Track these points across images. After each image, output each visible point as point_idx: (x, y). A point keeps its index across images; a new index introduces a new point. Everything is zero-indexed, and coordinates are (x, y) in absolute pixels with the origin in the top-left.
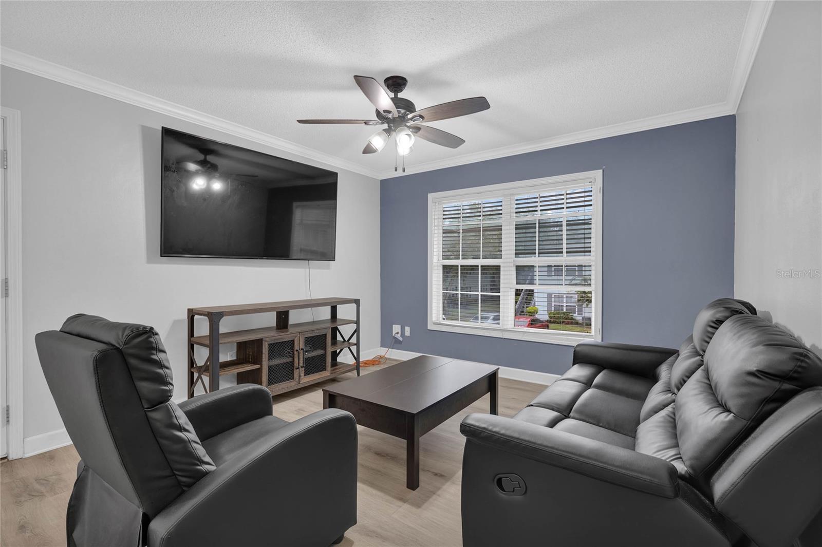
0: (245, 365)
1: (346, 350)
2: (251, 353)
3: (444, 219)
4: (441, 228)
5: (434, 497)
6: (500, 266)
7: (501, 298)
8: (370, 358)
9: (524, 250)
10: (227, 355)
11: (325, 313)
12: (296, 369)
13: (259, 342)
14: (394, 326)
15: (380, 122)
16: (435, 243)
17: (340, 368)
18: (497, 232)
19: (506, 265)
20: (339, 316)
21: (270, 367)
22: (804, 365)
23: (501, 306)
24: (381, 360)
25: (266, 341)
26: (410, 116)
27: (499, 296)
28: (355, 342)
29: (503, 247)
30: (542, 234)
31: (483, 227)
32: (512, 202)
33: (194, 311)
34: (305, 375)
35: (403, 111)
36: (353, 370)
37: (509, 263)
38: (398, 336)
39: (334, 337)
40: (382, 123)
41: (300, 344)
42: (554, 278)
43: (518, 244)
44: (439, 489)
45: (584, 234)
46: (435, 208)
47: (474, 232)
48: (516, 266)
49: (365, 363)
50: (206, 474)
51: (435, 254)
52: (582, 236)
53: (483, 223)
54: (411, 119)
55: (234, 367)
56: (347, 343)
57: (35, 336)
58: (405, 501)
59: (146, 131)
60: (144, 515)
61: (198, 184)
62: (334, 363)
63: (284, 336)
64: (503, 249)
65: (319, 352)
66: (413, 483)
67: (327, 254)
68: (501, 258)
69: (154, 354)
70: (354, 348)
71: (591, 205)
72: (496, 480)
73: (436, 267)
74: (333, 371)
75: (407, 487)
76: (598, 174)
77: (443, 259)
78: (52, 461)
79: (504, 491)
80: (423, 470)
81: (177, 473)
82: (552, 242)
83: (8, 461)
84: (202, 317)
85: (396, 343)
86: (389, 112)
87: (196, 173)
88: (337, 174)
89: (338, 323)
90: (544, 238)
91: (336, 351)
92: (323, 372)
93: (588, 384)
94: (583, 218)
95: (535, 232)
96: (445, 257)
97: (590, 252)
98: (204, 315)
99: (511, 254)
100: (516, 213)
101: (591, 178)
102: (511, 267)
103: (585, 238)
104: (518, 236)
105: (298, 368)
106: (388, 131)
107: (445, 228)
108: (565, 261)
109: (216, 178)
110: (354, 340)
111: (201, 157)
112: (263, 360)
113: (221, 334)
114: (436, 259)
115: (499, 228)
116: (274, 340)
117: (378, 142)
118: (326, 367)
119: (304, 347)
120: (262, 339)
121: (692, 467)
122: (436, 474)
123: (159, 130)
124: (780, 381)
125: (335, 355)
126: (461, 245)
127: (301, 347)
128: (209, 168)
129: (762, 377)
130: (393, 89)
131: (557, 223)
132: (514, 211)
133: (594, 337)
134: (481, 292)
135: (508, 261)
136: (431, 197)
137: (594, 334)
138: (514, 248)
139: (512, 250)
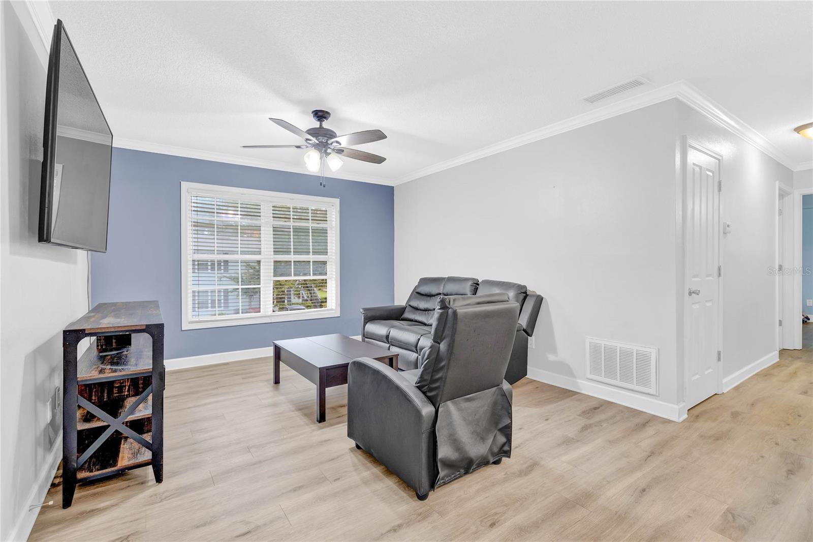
130: (318, 120)
131: (306, 230)
132: (272, 215)
133: (334, 310)
134: (241, 285)
135: (267, 257)
136: (185, 185)
137: (334, 308)
138: (272, 246)
139: (271, 248)
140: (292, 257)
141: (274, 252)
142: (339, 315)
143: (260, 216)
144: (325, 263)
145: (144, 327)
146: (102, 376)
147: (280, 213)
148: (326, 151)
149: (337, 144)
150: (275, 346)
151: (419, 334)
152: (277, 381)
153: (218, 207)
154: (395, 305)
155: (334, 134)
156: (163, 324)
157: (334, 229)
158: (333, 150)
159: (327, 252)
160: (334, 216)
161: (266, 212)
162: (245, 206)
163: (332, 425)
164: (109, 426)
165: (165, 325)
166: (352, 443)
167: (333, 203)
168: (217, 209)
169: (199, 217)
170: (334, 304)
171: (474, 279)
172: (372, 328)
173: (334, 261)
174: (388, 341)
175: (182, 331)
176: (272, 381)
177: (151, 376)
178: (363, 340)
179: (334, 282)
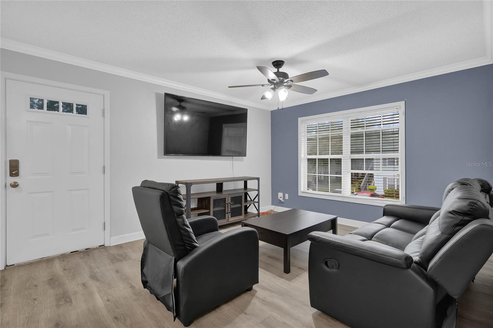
0: (202, 210)
1: (252, 205)
2: (205, 204)
3: (308, 132)
4: (306, 137)
5: (298, 277)
6: (341, 159)
7: (342, 178)
8: (266, 211)
9: (356, 150)
10: (194, 205)
11: (241, 185)
12: (227, 213)
13: (209, 198)
14: (279, 193)
15: (270, 84)
16: (303, 146)
17: (249, 215)
18: (339, 140)
19: (345, 158)
20: (248, 187)
21: (214, 211)
22: (474, 207)
23: (342, 183)
24: (271, 212)
25: (212, 198)
26: (285, 81)
27: (341, 177)
28: (257, 201)
29: (343, 148)
30: (367, 140)
31: (331, 137)
32: (348, 122)
33: (178, 182)
34: (231, 217)
35: (281, 78)
36: (256, 216)
37: (347, 157)
38: (281, 199)
39: (246, 198)
40: (271, 85)
41: (228, 201)
42: (387, 166)
43: (352, 146)
44: (300, 274)
45: (394, 140)
46: (302, 126)
47: (325, 139)
48: (351, 159)
49: (263, 213)
50: (196, 247)
51: (302, 152)
52: (392, 141)
53: (331, 134)
54: (286, 82)
55: (197, 211)
56: (253, 201)
57: (132, 188)
58: (283, 278)
59: (157, 95)
60: (175, 259)
61: (177, 118)
62: (246, 212)
63: (220, 196)
64: (343, 149)
65: (239, 205)
66: (287, 270)
67: (242, 153)
68: (342, 154)
69: (178, 195)
70: (256, 204)
71: (398, 123)
72: (325, 261)
73: (303, 160)
74: (245, 217)
75: (284, 272)
76: (402, 104)
77: (307, 155)
78: (122, 248)
79: (329, 267)
80: (292, 266)
81: (186, 244)
82: (373, 145)
83: (105, 247)
84: (182, 185)
85: (280, 203)
86: (275, 80)
87: (176, 112)
88: (247, 109)
89: (248, 190)
90: (368, 143)
91: (247, 205)
92: (240, 216)
93: (389, 226)
94: (392, 130)
95: (363, 139)
96: (309, 154)
97: (398, 150)
98: (184, 184)
99: (348, 152)
100: (351, 128)
101: (397, 106)
102: (349, 159)
103: (394, 143)
104: (352, 141)
105: (228, 213)
106: (274, 89)
107: (308, 138)
108: (382, 156)
109: (186, 114)
110: (256, 200)
111: (178, 103)
112: (211, 207)
113: (192, 194)
114: (303, 155)
115: (341, 138)
116: (216, 197)
117: (269, 95)
118: (242, 213)
119: (230, 202)
120: (210, 197)
121: (421, 258)
122: (299, 268)
123: (163, 94)
124: (463, 216)
125: (246, 208)
126: (318, 147)
127: (229, 202)
128: (182, 109)
129: (454, 214)
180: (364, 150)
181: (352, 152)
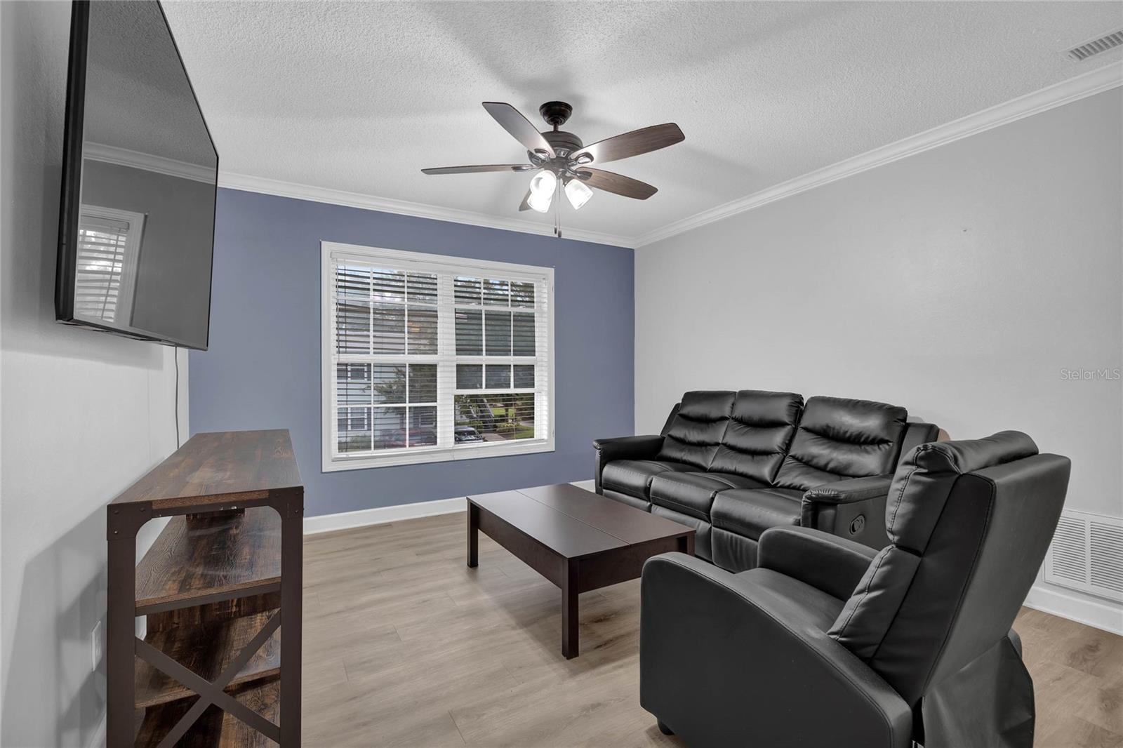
3: (339, 287)
6: (436, 365)
7: (438, 410)
9: (467, 345)
18: (429, 319)
19: (444, 363)
23: (439, 419)
27: (436, 408)
29: (438, 340)
30: (488, 328)
37: (449, 361)
43: (459, 337)
48: (458, 365)
52: (528, 334)
53: (409, 303)
64: (439, 343)
68: (436, 354)
77: (338, 353)
82: (498, 338)
90: (490, 333)
95: (481, 325)
96: (342, 350)
99: (451, 350)
100: (456, 297)
102: (452, 366)
104: (458, 327)
107: (342, 302)
108: (514, 360)
115: (433, 315)
126: (371, 331)
130: (552, 120)
131: (504, 318)
132: (453, 294)
133: (546, 441)
134: (409, 402)
135: (446, 358)
136: (327, 247)
137: (545, 437)
138: (454, 342)
139: (452, 345)
140: (484, 359)
141: (457, 350)
142: (554, 450)
143: (436, 295)
144: (531, 367)
145: (265, 495)
146: (185, 596)
147: (465, 291)
148: (564, 172)
149: (588, 160)
150: (471, 504)
151: (711, 489)
152: (473, 563)
153: (375, 281)
154: (636, 435)
155: (579, 142)
156: (302, 488)
157: (546, 315)
158: (576, 172)
159: (534, 351)
160: (546, 296)
161: (445, 290)
162: (414, 279)
163: (593, 666)
164: (196, 698)
165: (305, 490)
166: (652, 720)
167: (544, 274)
168: (374, 284)
169: (347, 298)
170: (545, 433)
171: (793, 395)
172: (614, 472)
173: (545, 364)
174: (649, 497)
175: (322, 473)
176: (465, 562)
177: (280, 592)
178: (599, 492)
179: (545, 398)
180: (484, 348)
181: (460, 351)
